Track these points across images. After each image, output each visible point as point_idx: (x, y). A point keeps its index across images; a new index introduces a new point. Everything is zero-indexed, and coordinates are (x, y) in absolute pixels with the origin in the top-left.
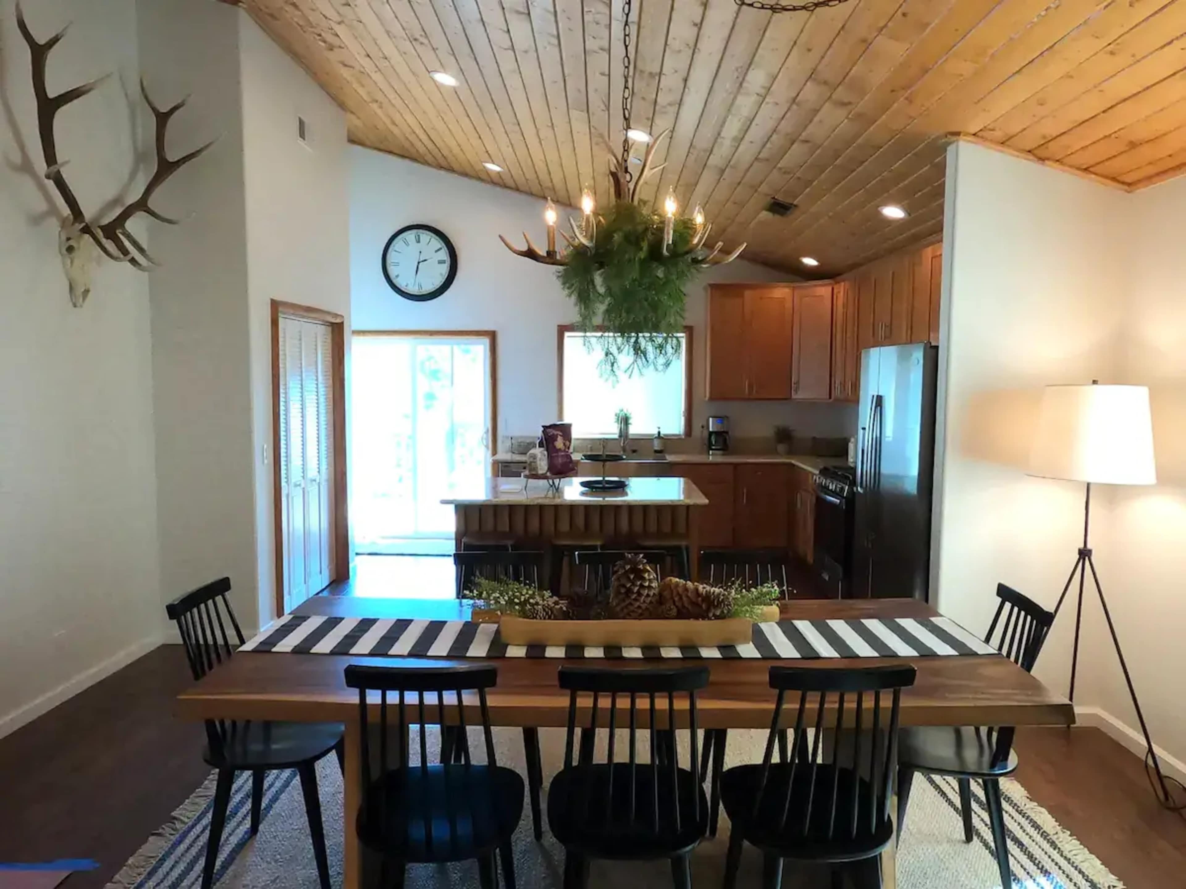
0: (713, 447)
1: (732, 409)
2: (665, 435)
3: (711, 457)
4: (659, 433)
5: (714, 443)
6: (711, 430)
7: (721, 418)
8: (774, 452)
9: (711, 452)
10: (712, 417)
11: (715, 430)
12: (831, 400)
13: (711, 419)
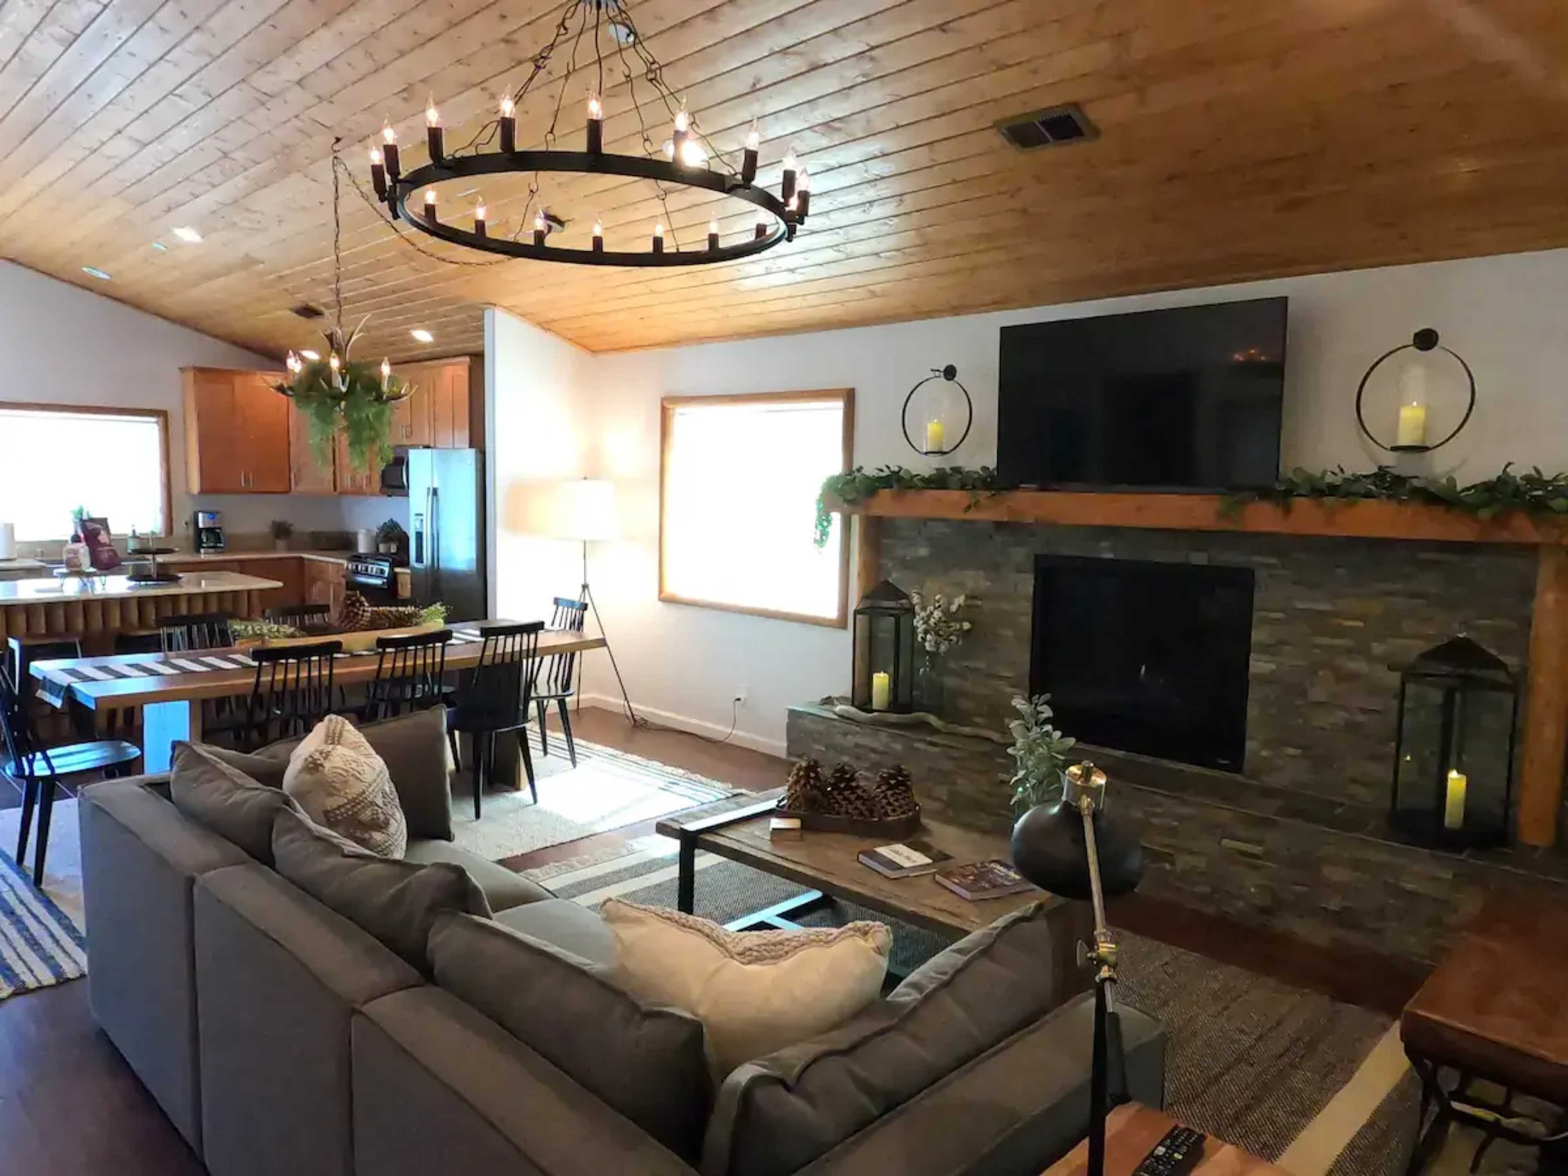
0: (204, 545)
1: (223, 502)
2: (141, 534)
3: (202, 556)
4: (134, 532)
5: (205, 540)
6: (201, 525)
7: (212, 514)
8: (274, 549)
9: (202, 551)
10: (203, 512)
11: (208, 526)
12: (336, 493)
13: (200, 515)
